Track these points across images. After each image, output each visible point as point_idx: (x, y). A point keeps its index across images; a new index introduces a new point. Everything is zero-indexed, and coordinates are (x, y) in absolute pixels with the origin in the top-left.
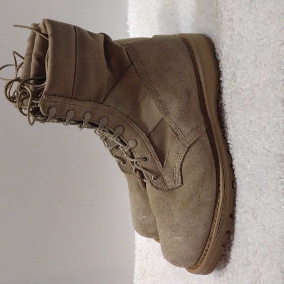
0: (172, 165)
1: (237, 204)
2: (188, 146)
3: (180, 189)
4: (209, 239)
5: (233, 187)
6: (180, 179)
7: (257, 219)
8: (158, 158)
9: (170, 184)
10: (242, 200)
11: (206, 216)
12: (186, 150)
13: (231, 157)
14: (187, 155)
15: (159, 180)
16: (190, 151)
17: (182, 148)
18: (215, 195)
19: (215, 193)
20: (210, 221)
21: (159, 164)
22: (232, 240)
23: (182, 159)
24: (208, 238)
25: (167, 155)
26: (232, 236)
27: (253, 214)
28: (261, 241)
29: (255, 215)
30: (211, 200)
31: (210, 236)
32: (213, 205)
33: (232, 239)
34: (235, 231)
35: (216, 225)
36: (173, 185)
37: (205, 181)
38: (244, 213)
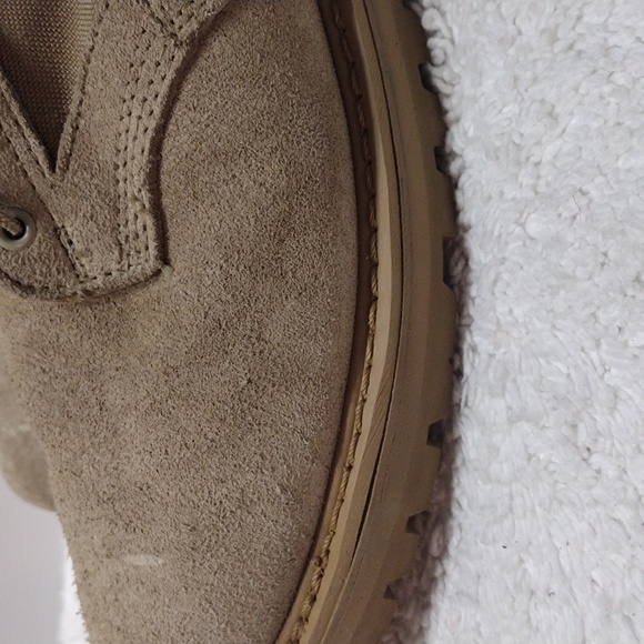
0: (106, 155)
1: (467, 370)
2: (188, 29)
3: (154, 288)
4: (313, 562)
5: (447, 277)
6: (151, 232)
7: (595, 459)
8: (24, 108)
9: (98, 265)
10: (497, 346)
11: (295, 439)
12: (180, 55)
13: (440, 112)
14: (188, 87)
15: (34, 242)
16: (202, 62)
17: (157, 44)
18: (347, 325)
19: (346, 309)
20: (319, 471)
21: (28, 145)
22: (439, 559)
23: (157, 110)
24: (310, 553)
25: (76, 95)
26: (436, 536)
27: (566, 431)
28: (617, 594)
29: (583, 438)
30: (323, 350)
31: (323, 543)
32: (338, 381)
33: (434, 550)
34: (455, 511)
35: (352, 486)
36: (114, 266)
37: (291, 243)
38: (511, 421)
